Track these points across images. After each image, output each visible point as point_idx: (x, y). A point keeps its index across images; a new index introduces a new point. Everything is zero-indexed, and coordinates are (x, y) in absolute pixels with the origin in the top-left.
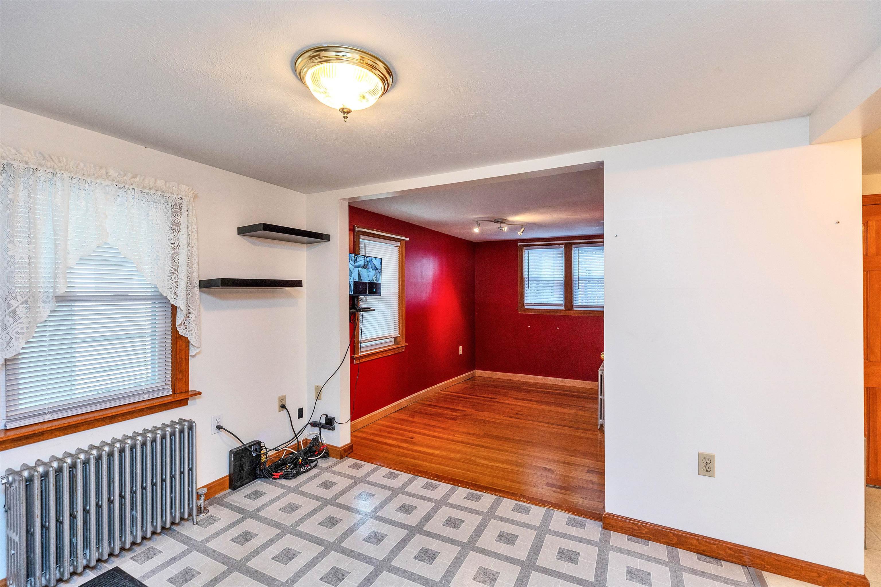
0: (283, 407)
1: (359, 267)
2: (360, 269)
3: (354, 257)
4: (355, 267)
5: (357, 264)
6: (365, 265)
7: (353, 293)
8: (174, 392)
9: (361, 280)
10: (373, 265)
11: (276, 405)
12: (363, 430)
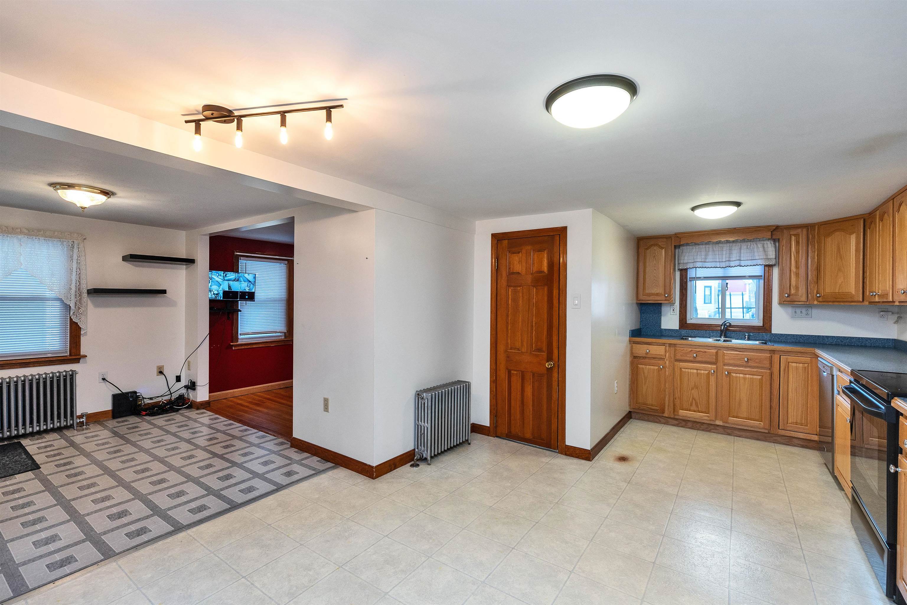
0: (161, 373)
1: (228, 280)
2: (231, 282)
3: (224, 274)
4: (224, 280)
5: (226, 278)
6: (236, 279)
7: (222, 299)
8: (70, 355)
9: (232, 290)
10: (245, 279)
11: (155, 371)
12: (242, 397)
